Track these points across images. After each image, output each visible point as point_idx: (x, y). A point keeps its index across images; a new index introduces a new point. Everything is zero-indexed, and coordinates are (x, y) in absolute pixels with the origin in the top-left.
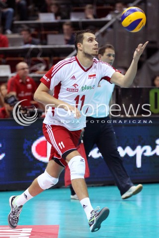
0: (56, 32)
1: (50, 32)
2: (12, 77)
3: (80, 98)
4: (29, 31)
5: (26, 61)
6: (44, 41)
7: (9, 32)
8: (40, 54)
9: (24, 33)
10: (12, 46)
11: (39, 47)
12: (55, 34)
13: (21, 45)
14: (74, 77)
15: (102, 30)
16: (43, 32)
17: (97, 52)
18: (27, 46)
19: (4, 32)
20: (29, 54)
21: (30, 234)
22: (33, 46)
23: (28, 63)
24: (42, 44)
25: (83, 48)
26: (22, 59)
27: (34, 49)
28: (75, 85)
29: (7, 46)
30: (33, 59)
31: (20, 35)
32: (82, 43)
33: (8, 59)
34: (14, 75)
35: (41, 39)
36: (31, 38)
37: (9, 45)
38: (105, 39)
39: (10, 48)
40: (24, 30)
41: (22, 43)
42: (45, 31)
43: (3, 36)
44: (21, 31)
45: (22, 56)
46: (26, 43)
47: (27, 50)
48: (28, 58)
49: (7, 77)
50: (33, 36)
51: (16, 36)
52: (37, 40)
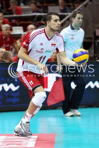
0: (54, 4)
1: (49, 4)
2: (24, 34)
3: (43, 57)
4: (35, 3)
5: (34, 23)
6: (46, 11)
7: (22, 4)
8: (43, 19)
9: (32, 5)
10: (24, 14)
11: (43, 14)
12: (53, 6)
13: (30, 13)
14: (42, 44)
15: (85, 3)
16: (45, 5)
17: (59, 29)
18: (35, 14)
19: (19, 4)
20: (35, 19)
21: (36, 140)
22: (38, 14)
23: (35, 25)
24: (44, 12)
25: (51, 25)
26: (31, 22)
27: (39, 16)
28: (42, 49)
29: (21, 14)
30: (39, 22)
31: (30, 6)
32: (50, 22)
33: (22, 22)
34: (26, 33)
35: (44, 9)
36: (37, 9)
37: (23, 13)
38: (87, 9)
39: (23, 15)
40: (32, 3)
41: (31, 12)
42: (47, 3)
43: (18, 7)
44: (30, 4)
45: (31, 21)
46: (33, 12)
47: (34, 17)
48: (35, 22)
49: (21, 35)
50: (39, 7)
51: (27, 7)
52: (41, 10)
